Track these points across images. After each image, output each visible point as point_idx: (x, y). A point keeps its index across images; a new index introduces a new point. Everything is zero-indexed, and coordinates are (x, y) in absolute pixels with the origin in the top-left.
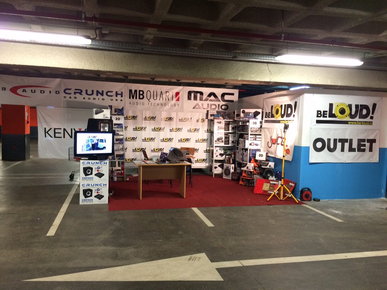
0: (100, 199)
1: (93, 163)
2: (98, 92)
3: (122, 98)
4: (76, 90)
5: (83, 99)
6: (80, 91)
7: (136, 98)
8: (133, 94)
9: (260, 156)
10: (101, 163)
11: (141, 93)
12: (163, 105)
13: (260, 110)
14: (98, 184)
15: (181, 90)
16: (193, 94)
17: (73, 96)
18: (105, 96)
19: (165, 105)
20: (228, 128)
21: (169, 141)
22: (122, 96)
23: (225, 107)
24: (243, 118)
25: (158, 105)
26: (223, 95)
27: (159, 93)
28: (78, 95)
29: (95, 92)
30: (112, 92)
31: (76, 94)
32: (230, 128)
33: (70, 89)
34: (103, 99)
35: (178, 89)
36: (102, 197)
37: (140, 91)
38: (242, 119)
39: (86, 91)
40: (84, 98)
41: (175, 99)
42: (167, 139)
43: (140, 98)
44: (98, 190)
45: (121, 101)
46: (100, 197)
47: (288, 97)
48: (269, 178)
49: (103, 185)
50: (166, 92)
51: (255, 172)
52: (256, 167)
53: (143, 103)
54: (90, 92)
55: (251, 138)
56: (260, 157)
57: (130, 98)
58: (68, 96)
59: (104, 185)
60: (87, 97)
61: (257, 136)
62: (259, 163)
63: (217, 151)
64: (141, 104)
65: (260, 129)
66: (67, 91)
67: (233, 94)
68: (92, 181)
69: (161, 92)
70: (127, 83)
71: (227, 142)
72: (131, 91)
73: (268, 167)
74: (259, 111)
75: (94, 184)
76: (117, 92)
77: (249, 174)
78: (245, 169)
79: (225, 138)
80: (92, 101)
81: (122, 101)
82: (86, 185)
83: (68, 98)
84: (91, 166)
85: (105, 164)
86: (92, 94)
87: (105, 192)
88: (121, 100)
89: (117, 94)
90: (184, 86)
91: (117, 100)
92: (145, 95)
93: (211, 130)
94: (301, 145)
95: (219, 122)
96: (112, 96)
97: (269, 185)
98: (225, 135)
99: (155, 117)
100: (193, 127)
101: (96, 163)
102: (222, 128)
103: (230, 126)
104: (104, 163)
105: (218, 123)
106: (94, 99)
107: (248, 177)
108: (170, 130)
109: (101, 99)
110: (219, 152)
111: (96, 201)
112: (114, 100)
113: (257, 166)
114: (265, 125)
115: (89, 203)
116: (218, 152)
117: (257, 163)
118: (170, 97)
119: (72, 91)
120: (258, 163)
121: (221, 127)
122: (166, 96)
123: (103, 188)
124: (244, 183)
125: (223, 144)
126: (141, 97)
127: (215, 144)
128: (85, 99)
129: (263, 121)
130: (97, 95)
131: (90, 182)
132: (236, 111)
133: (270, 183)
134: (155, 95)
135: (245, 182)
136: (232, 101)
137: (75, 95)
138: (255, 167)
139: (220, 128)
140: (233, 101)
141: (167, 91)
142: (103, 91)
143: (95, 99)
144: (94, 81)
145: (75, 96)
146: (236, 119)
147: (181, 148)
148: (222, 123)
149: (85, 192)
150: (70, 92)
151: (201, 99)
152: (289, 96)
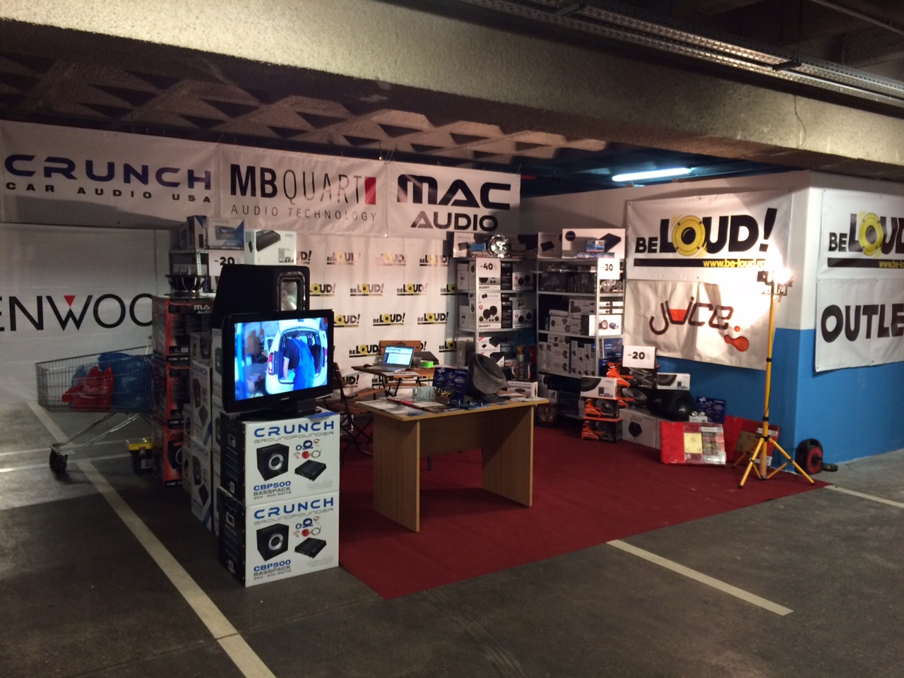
0: (313, 555)
1: (289, 429)
2: (128, 170)
3: (208, 193)
4: (50, 159)
5: (79, 192)
6: (65, 166)
7: (253, 194)
8: (242, 181)
9: (635, 357)
10: (315, 427)
11: (268, 177)
12: (332, 214)
13: (619, 233)
14: (306, 503)
15: (380, 172)
16: (410, 185)
17: (40, 180)
18: (153, 186)
19: (338, 214)
20: (510, 281)
21: (349, 324)
22: (208, 187)
23: (489, 224)
24: (567, 253)
25: (317, 216)
26: (486, 188)
27: (319, 178)
28: (58, 179)
29: (119, 172)
30: (175, 171)
31: (53, 174)
32: (514, 281)
33: (30, 158)
34: (147, 195)
35: (372, 167)
36: (321, 544)
37: (263, 171)
38: (566, 255)
39: (89, 165)
40: (81, 191)
41: (363, 199)
42: (343, 319)
43: (264, 194)
44: (307, 523)
45: (205, 201)
46: (312, 547)
47: (738, 197)
48: (691, 417)
49: (321, 503)
50: (340, 176)
51: (621, 401)
52: (625, 387)
53: (275, 210)
54: (101, 170)
55: (601, 308)
56: (635, 360)
57: (233, 192)
58: (21, 182)
59: (325, 502)
60: (90, 185)
61: (615, 304)
62: (633, 375)
63: (484, 346)
64: (269, 212)
65: (620, 282)
66: (18, 165)
67: (506, 187)
68: (287, 496)
69: (326, 175)
70: (222, 145)
71: (507, 320)
72: (235, 169)
73: (674, 386)
74: (618, 235)
75: (293, 506)
76: (191, 173)
77: (609, 409)
78: (593, 393)
79: (504, 308)
80: (108, 200)
81: (209, 201)
82: (266, 513)
83: (21, 190)
84: (283, 442)
85: (329, 428)
86: (110, 176)
87: (328, 527)
88: (207, 200)
89: (192, 179)
90: (388, 159)
91: (192, 198)
92: (278, 183)
93: (458, 288)
94: (799, 325)
95: (487, 265)
96: (175, 185)
97: (698, 436)
98: (503, 299)
99: (310, 252)
100: (410, 281)
101: (300, 426)
102: (494, 282)
103: (514, 275)
104: (326, 426)
105: (485, 267)
106: (115, 194)
107: (602, 416)
108: (351, 290)
109: (139, 195)
110: (490, 350)
111: (300, 565)
112: (184, 197)
113: (628, 384)
114: (634, 272)
115: (277, 577)
116: (487, 350)
117: (628, 377)
118: (350, 190)
119: (38, 165)
120: (632, 377)
121: (493, 280)
122: (340, 188)
123: (321, 515)
124: (597, 435)
125: (496, 326)
126: (269, 189)
127: (480, 326)
128: (84, 192)
129: (630, 262)
130: (127, 180)
131: (280, 501)
132: (540, 234)
133: (702, 433)
134: (307, 186)
135: (603, 430)
136: (505, 207)
137: (47, 179)
138: (620, 388)
139: (491, 282)
140: (508, 205)
141: (341, 174)
142: (145, 169)
143: (117, 193)
144: (115, 133)
145: (49, 181)
146: (542, 255)
147: (380, 342)
148: (495, 267)
149: (263, 536)
150: (30, 169)
151: (432, 200)
152: (741, 194)
